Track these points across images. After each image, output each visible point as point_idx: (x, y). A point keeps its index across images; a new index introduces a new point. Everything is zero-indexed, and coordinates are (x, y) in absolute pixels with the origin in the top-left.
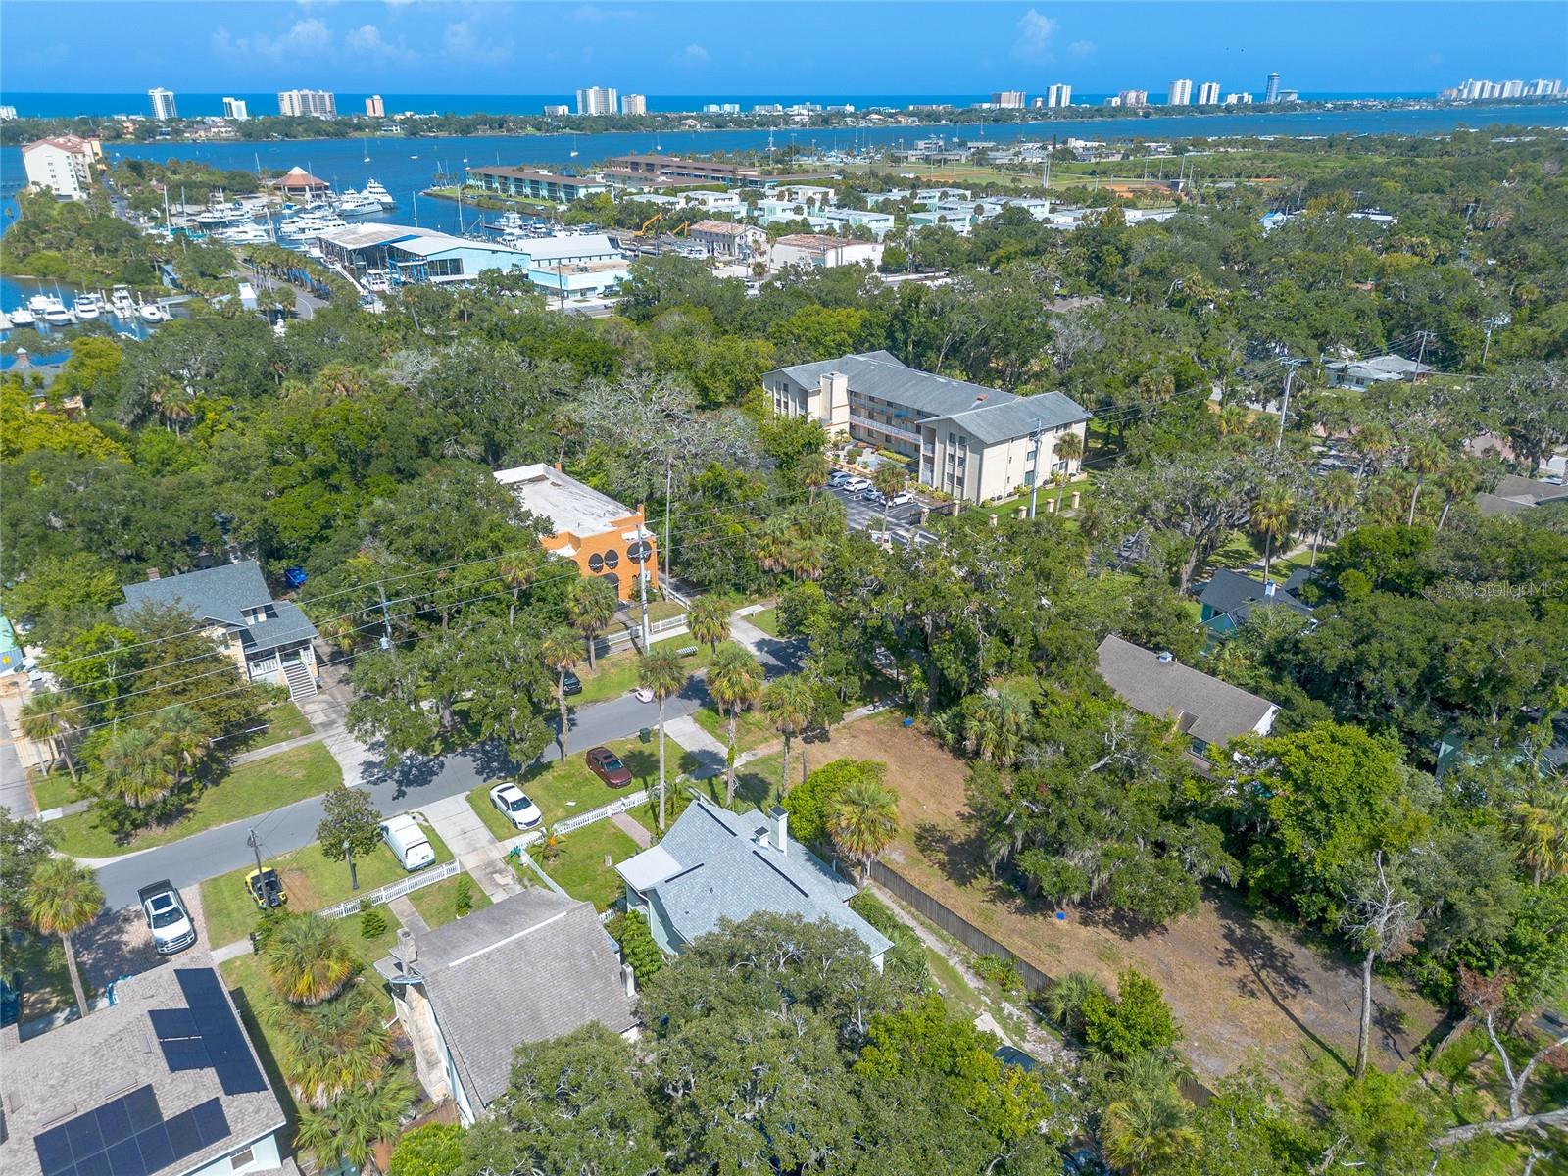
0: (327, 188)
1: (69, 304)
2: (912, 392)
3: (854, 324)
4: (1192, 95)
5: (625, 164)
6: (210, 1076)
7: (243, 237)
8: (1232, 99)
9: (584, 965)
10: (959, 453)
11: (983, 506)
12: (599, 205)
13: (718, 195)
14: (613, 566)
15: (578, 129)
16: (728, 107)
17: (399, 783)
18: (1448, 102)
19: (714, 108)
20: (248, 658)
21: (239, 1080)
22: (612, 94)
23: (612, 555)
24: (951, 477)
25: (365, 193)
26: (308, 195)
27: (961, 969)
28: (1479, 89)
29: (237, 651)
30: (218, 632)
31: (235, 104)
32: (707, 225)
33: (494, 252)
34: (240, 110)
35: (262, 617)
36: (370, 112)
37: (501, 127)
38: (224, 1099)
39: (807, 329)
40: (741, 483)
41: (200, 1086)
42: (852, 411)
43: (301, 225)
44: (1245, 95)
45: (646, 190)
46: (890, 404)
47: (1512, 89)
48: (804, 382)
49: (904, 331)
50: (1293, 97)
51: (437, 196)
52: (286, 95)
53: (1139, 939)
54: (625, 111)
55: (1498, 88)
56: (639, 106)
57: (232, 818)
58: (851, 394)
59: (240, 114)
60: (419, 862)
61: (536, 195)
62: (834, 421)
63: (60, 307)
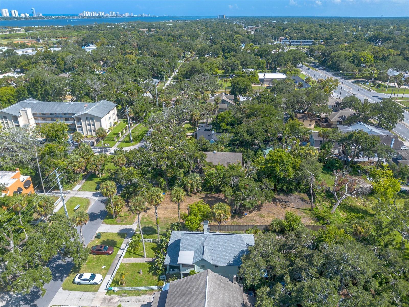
4: (9, 14)
8: (23, 15)
10: (92, 123)
14: (21, 193)
18: (83, 17)
23: (20, 189)
24: (90, 130)
28: (87, 14)
42: (35, 119)
44: (26, 14)
46: (51, 114)
47: (94, 14)
48: (14, 114)
50: (41, 15)
55: (91, 13)
62: (31, 124)
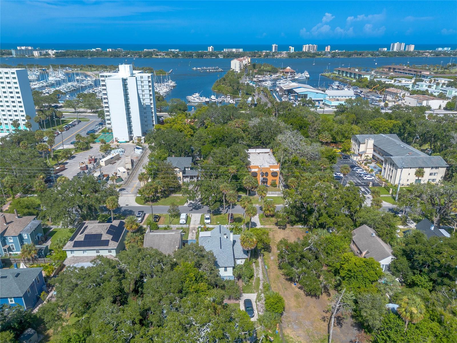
0: (295, 72)
1: (217, 98)
2: (391, 148)
3: (391, 126)
5: (387, 68)
6: (111, 237)
7: (266, 84)
9: (172, 243)
10: (392, 169)
11: (395, 186)
12: (363, 81)
13: (407, 79)
14: (267, 176)
15: (385, 56)
16: (446, 49)
17: (193, 208)
19: (440, 49)
20: (183, 177)
21: (115, 239)
22: (403, 45)
23: (267, 174)
24: (389, 175)
25: (303, 74)
26: (289, 74)
27: (261, 284)
29: (180, 175)
30: (178, 169)
31: (291, 48)
32: (391, 89)
33: (317, 93)
34: (292, 49)
35: (189, 169)
36: (326, 50)
37: (360, 55)
38: (110, 241)
39: (375, 125)
40: (303, 162)
41: (109, 237)
43: (280, 82)
45: (383, 77)
48: (360, 140)
49: (404, 129)
51: (324, 75)
52: (305, 46)
53: (309, 297)
54: (406, 50)
56: (412, 48)
57: (163, 205)
58: (374, 146)
59: (292, 51)
60: (182, 223)
61: (350, 77)
62: (367, 153)
63: (215, 99)
